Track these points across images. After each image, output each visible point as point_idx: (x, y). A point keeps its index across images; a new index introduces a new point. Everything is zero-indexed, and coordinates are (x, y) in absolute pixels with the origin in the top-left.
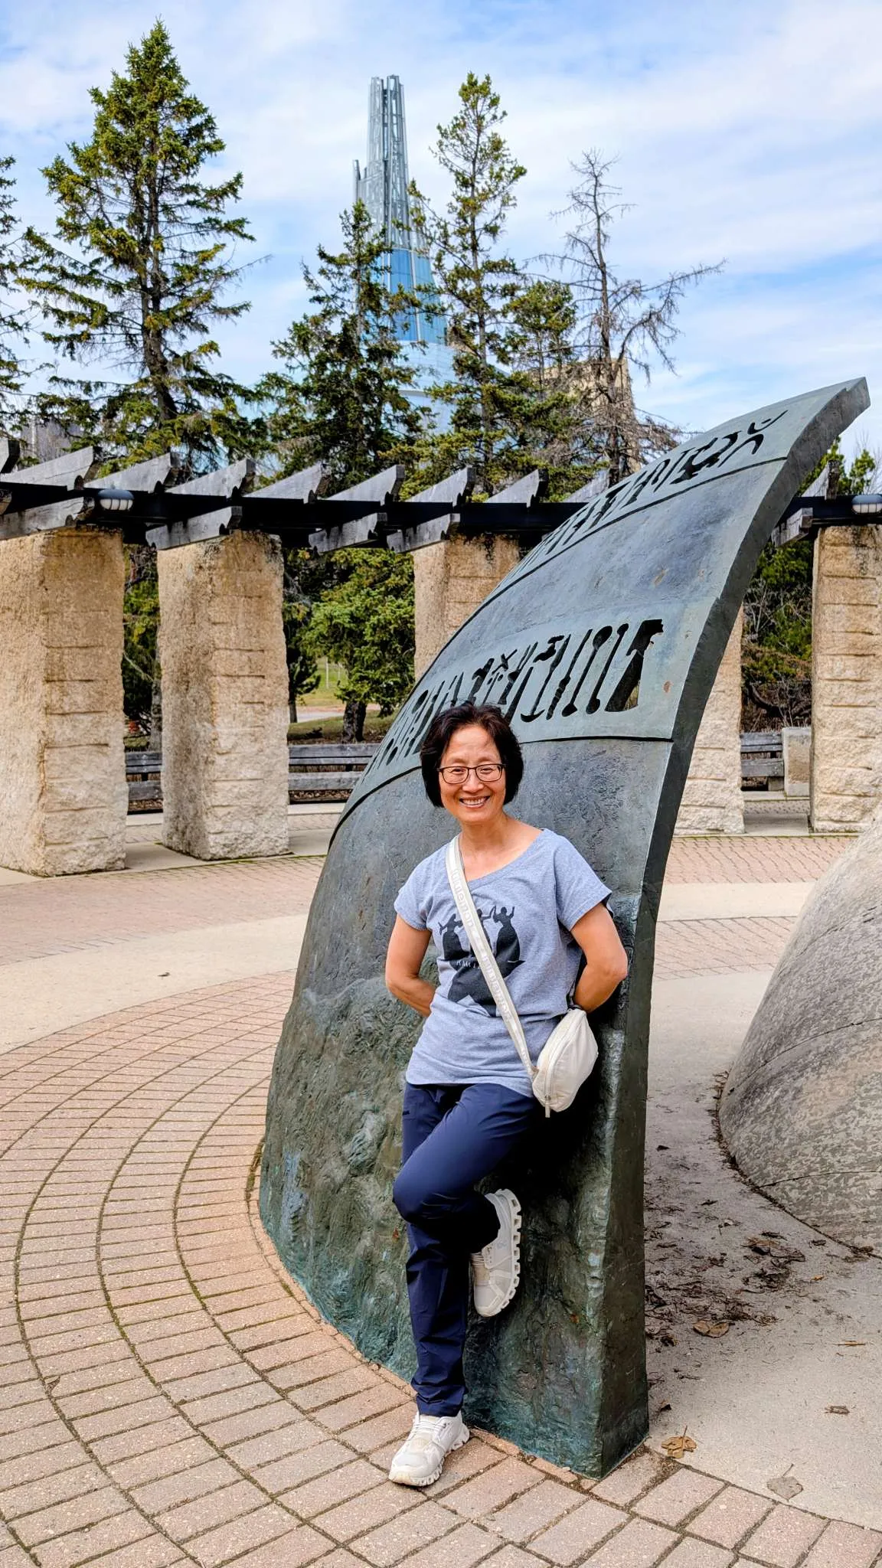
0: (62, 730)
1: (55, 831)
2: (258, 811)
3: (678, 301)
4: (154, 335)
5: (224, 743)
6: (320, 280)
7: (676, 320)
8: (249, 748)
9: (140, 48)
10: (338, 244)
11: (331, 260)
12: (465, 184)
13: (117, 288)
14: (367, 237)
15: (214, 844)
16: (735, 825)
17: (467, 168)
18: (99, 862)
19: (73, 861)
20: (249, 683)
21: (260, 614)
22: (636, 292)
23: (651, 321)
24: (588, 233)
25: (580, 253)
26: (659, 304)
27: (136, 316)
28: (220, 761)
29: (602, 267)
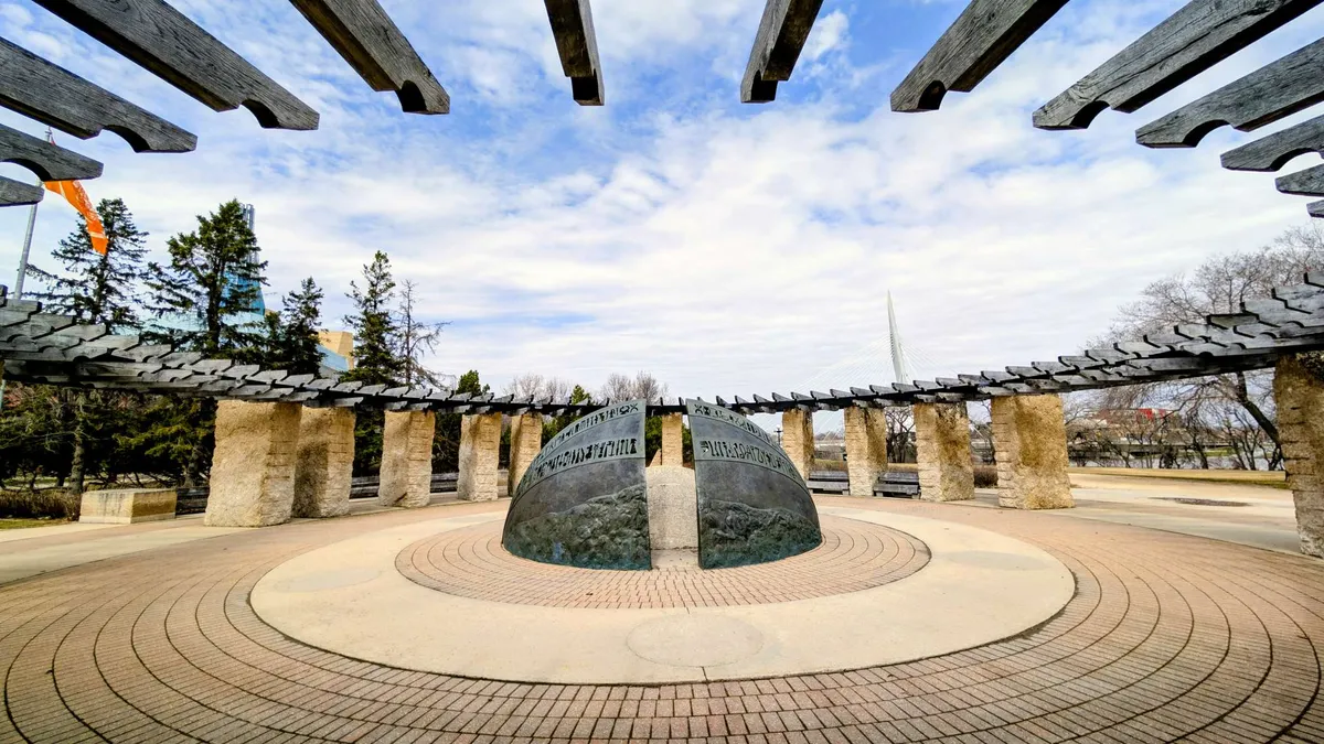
0: (273, 472)
1: (266, 509)
2: (339, 500)
3: (440, 333)
4: (213, 311)
5: (331, 476)
6: (289, 303)
7: (439, 338)
8: (339, 478)
9: (225, 206)
10: (300, 291)
11: (296, 297)
12: (373, 285)
13: (198, 294)
14: (313, 291)
15: (323, 512)
16: (495, 497)
17: (375, 282)
18: (281, 520)
19: (272, 521)
20: (342, 455)
21: (347, 431)
22: (420, 326)
23: (428, 337)
24: (406, 305)
25: (403, 311)
26: (433, 333)
27: (205, 304)
28: (328, 482)
29: (409, 316)
